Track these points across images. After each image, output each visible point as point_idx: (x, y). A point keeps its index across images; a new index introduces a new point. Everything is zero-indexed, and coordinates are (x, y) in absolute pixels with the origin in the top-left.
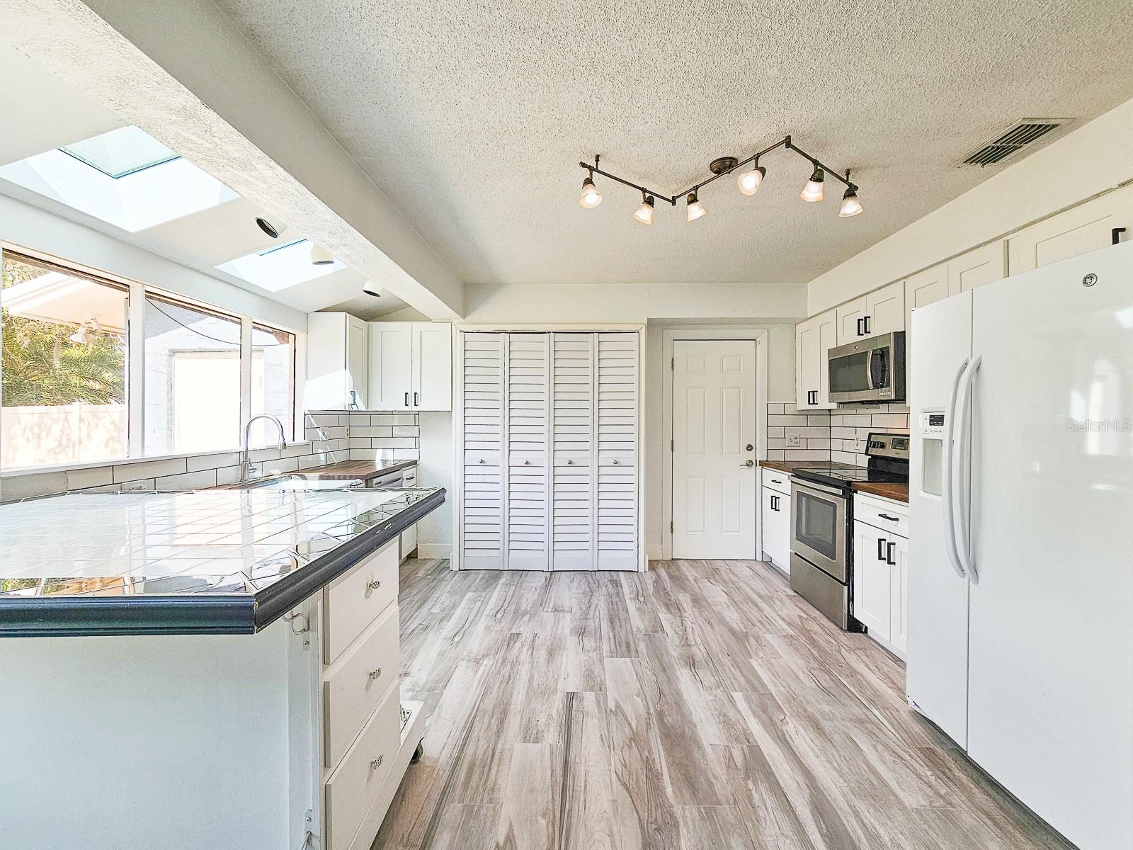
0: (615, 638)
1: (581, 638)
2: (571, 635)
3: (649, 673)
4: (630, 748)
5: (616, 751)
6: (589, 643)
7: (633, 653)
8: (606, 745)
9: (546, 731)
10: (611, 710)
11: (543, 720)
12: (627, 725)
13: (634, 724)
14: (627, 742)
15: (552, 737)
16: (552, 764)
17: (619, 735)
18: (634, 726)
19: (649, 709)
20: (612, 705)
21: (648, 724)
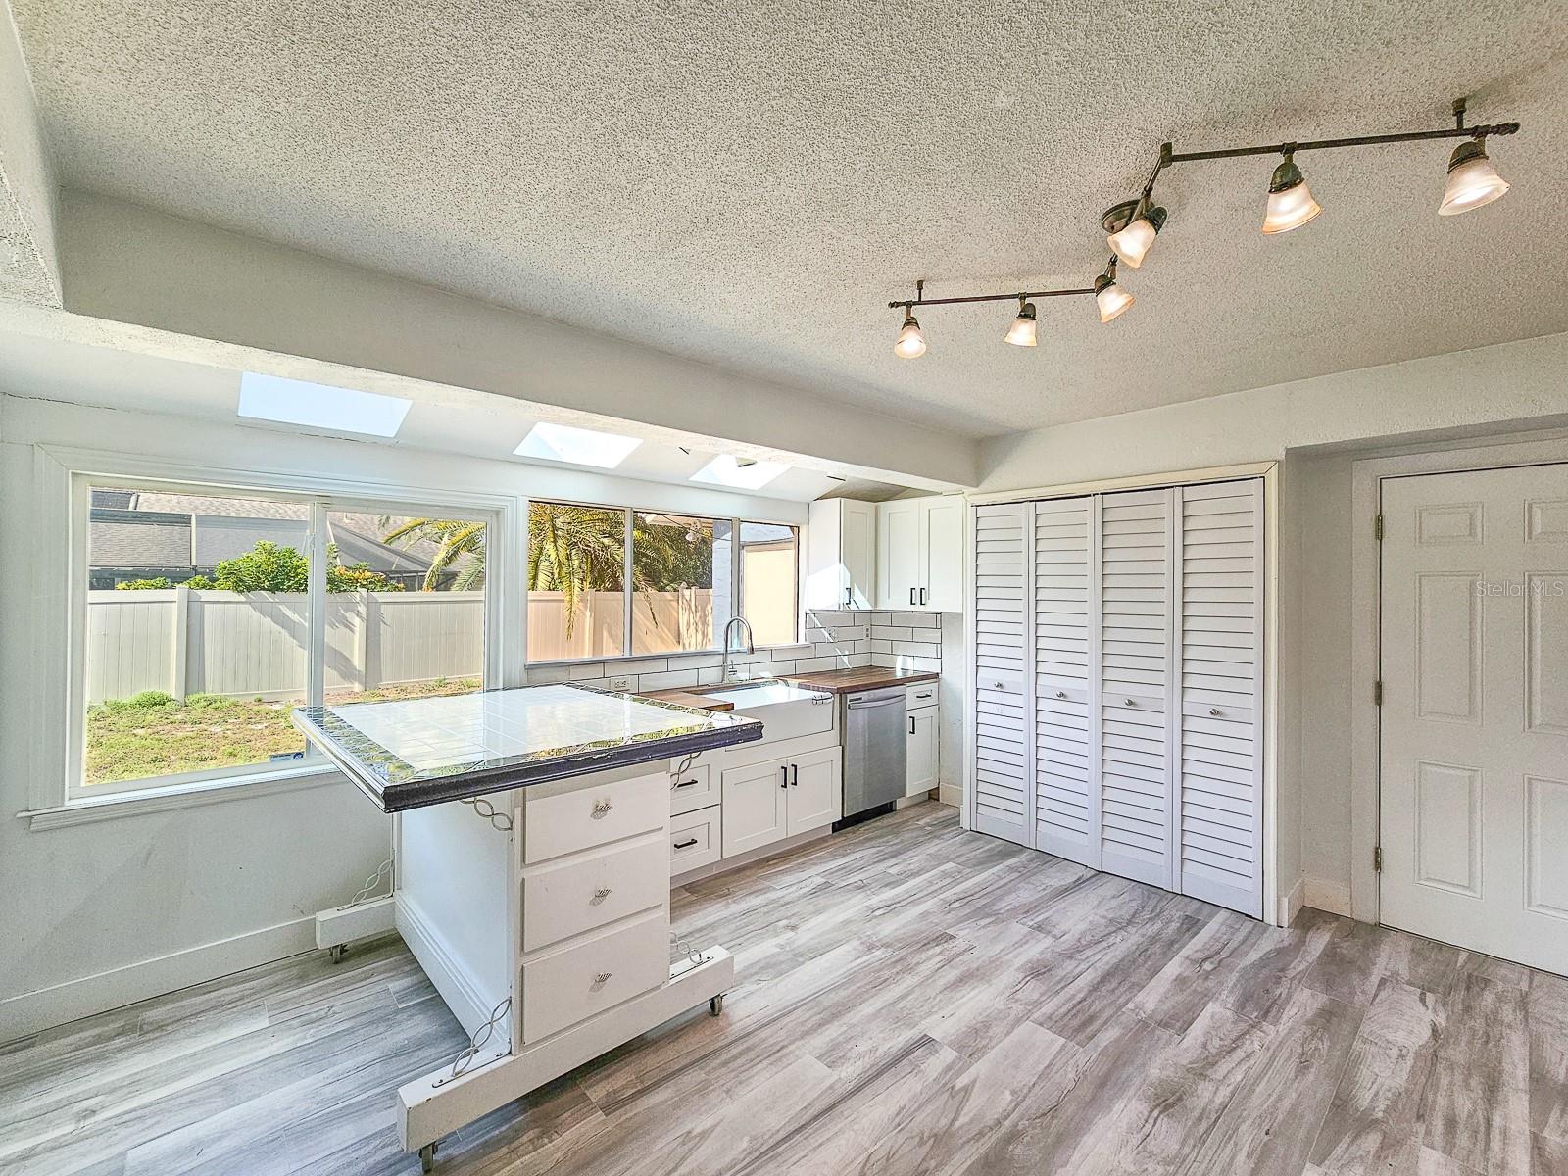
0: (1080, 1002)
1: (1029, 978)
2: (1018, 970)
3: (1071, 1075)
4: (922, 1143)
5: (900, 1136)
6: (1033, 990)
7: (1081, 1037)
8: (897, 1120)
9: (852, 1061)
10: (952, 1088)
11: (862, 1048)
12: (951, 1116)
13: (962, 1120)
14: (926, 1135)
15: (849, 1072)
16: (817, 1098)
17: (924, 1121)
18: (957, 1124)
19: (1006, 1118)
20: (960, 1083)
21: (981, 1134)
